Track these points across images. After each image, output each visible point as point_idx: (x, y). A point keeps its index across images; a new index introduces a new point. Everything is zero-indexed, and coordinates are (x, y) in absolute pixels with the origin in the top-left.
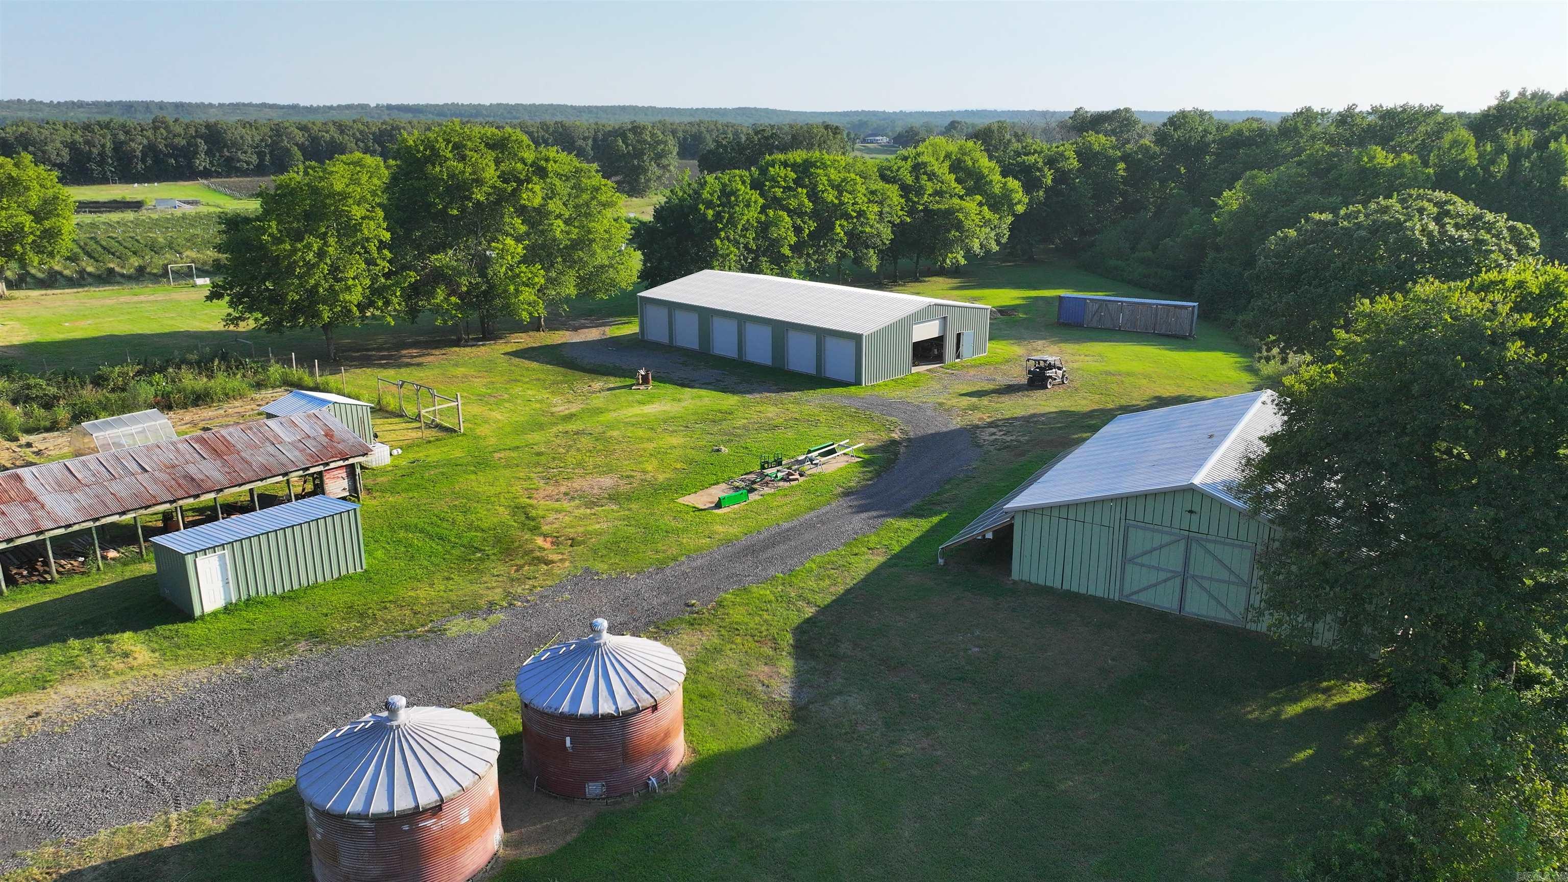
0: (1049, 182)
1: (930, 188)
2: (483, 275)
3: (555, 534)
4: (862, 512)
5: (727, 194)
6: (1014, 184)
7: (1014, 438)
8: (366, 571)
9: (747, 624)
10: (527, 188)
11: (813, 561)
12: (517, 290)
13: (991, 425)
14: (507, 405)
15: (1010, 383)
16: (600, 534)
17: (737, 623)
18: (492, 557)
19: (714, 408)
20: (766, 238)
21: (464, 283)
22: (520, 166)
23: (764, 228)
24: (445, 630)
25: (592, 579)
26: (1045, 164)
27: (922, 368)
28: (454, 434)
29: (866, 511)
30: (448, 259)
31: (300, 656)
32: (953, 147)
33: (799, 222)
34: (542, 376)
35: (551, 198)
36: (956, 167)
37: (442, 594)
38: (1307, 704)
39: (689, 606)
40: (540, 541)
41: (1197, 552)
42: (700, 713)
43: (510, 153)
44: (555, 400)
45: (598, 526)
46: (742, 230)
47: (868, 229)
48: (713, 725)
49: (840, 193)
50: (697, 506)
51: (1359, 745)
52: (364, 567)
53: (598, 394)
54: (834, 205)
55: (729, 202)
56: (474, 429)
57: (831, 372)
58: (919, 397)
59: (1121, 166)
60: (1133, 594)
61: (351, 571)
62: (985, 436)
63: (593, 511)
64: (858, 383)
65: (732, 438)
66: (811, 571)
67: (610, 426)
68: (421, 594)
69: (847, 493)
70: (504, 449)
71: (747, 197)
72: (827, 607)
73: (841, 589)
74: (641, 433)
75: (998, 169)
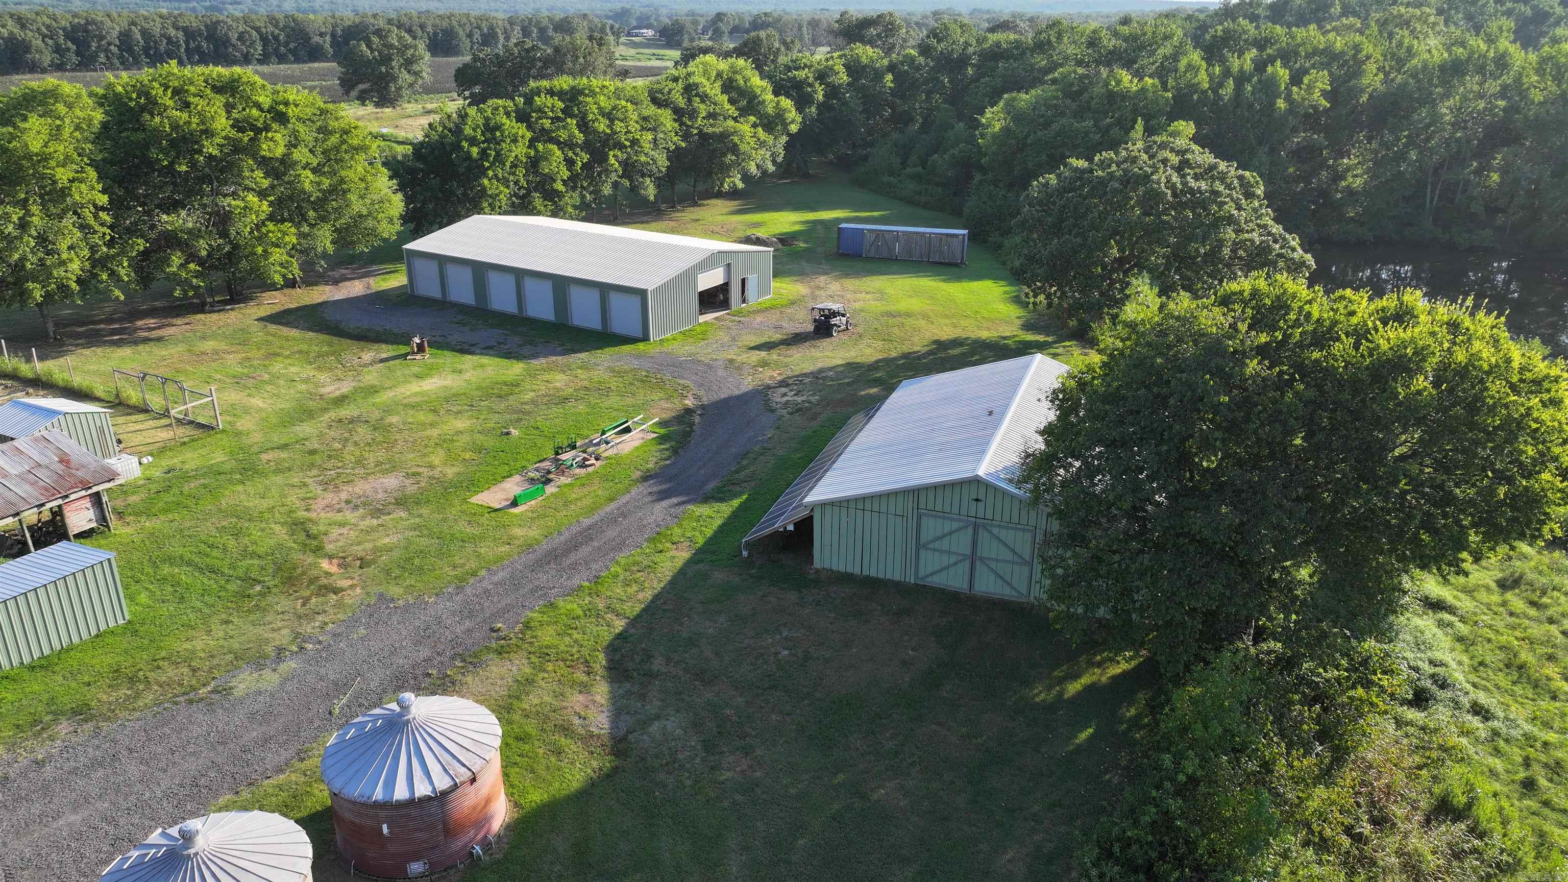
0: (821, 97)
1: (703, 109)
2: (224, 234)
3: (341, 555)
4: (662, 499)
5: (491, 129)
6: (786, 103)
7: (804, 398)
8: (129, 622)
9: (556, 647)
10: (266, 137)
11: (617, 563)
12: (265, 251)
13: (783, 383)
14: (269, 388)
15: (797, 331)
16: (391, 550)
17: (547, 647)
18: (274, 590)
19: (499, 380)
20: (536, 173)
21: (203, 247)
22: (255, 112)
23: (534, 164)
24: (231, 688)
25: (388, 607)
26: (816, 79)
27: (709, 317)
28: (212, 432)
29: (666, 498)
30: (181, 221)
31: (64, 741)
32: (723, 65)
33: (570, 154)
34: (304, 347)
35: (295, 146)
36: (729, 86)
37: (221, 642)
38: (1085, 680)
39: (494, 631)
40: (325, 564)
41: (983, 536)
42: (518, 759)
43: (242, 97)
44: (323, 377)
45: (387, 540)
46: (511, 167)
47: (643, 158)
48: (533, 771)
49: (612, 121)
50: (492, 505)
51: (1130, 719)
52: (127, 617)
53: (370, 368)
54: (606, 134)
55: (494, 138)
56: (235, 422)
57: (618, 326)
58: (709, 354)
59: (889, 77)
60: (927, 576)
61: (112, 624)
62: (777, 398)
63: (380, 521)
64: (645, 338)
65: (521, 416)
66: (616, 576)
67: (388, 410)
68: (198, 644)
69: (646, 478)
70: (272, 449)
71: (514, 131)
72: (639, 616)
73: (648, 595)
74: (423, 418)
75: (770, 88)
